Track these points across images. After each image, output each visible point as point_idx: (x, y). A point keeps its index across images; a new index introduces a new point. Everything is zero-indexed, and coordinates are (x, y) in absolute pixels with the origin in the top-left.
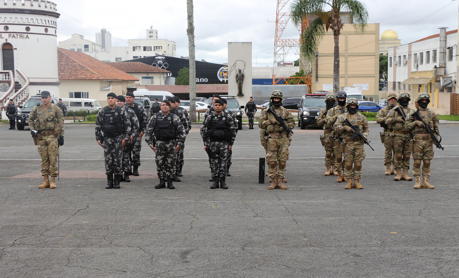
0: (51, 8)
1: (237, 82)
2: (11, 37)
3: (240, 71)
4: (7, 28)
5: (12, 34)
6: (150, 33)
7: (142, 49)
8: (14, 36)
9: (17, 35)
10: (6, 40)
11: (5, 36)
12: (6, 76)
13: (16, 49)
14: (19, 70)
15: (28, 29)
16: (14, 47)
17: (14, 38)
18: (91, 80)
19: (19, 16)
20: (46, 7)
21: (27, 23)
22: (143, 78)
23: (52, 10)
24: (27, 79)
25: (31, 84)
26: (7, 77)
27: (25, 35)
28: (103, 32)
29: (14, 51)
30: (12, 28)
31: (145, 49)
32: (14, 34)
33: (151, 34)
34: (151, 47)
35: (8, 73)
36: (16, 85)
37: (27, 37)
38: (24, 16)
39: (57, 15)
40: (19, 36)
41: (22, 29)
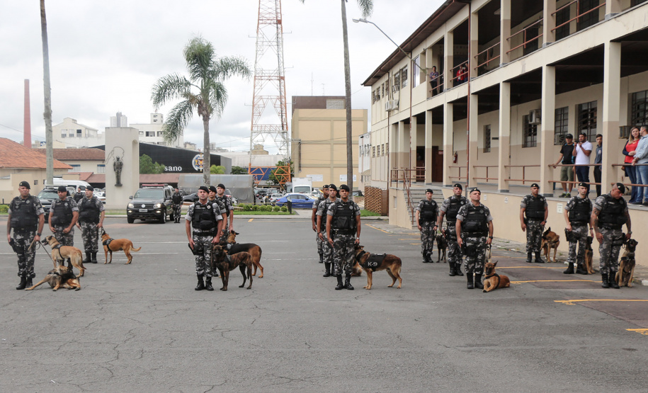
1: (115, 170)
6: (155, 116)
7: (145, 134)
22: (98, 166)
28: (119, 115)
31: (147, 134)
33: (155, 118)
34: (154, 132)
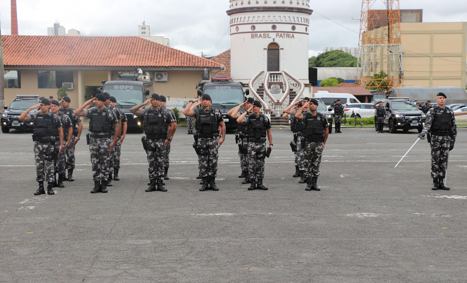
0: (303, 4)
2: (278, 37)
4: (274, 27)
5: (280, 33)
6: (142, 28)
8: (281, 36)
9: (284, 34)
10: (274, 39)
11: (273, 35)
12: (274, 77)
13: (282, 49)
15: (294, 28)
16: (281, 47)
17: (281, 37)
21: (293, 22)
23: (305, 7)
26: (278, 78)
27: (291, 34)
29: (281, 51)
30: (279, 28)
32: (281, 34)
33: (144, 31)
37: (293, 36)
38: (292, 15)
40: (285, 35)
41: (288, 28)
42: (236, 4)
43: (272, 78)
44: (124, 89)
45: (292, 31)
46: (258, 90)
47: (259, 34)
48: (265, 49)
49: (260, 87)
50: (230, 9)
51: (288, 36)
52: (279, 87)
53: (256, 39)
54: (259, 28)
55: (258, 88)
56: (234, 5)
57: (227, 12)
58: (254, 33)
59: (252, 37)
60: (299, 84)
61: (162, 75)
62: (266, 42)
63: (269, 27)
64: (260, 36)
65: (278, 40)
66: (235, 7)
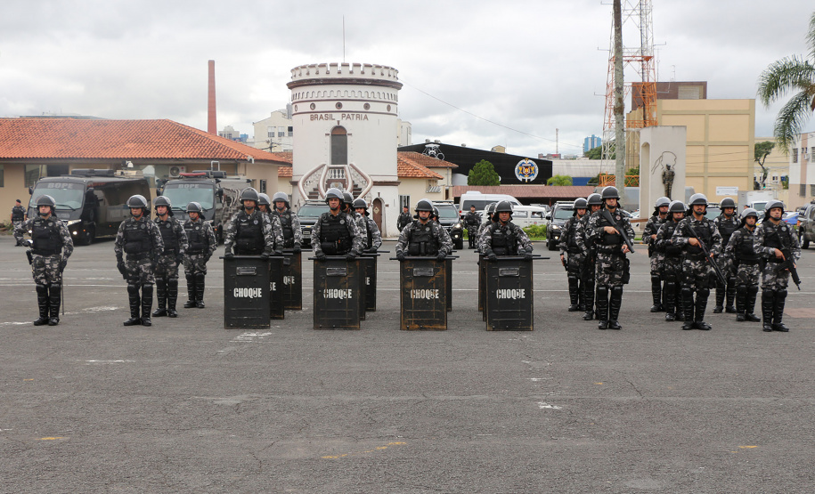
0: (389, 75)
1: (664, 183)
2: (344, 118)
3: (668, 167)
4: (339, 105)
5: (347, 114)
8: (348, 117)
9: (353, 115)
10: (338, 122)
11: (337, 116)
12: (339, 173)
13: (350, 134)
14: (354, 164)
15: (367, 106)
16: (348, 132)
17: (348, 119)
18: (414, 178)
19: (357, 88)
20: (382, 74)
21: (366, 98)
23: (391, 79)
24: (368, 177)
25: (376, 184)
26: (341, 174)
27: (364, 115)
29: (349, 137)
30: (346, 106)
32: (348, 114)
35: (343, 168)
36: (354, 190)
37: (366, 117)
38: (363, 89)
39: (398, 86)
40: (355, 117)
41: (360, 106)
42: (300, 75)
43: (337, 174)
44: (60, 188)
45: (364, 110)
46: (310, 193)
47: (319, 115)
48: (327, 135)
49: (314, 189)
50: (291, 81)
51: (358, 117)
52: (342, 185)
53: (316, 121)
54: (320, 106)
55: (312, 191)
56: (297, 75)
57: (288, 85)
58: (314, 115)
59: (312, 119)
60: (366, 180)
61: (178, 170)
62: (328, 126)
63: (332, 106)
64: (321, 117)
65: (344, 123)
66: (298, 78)
